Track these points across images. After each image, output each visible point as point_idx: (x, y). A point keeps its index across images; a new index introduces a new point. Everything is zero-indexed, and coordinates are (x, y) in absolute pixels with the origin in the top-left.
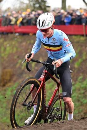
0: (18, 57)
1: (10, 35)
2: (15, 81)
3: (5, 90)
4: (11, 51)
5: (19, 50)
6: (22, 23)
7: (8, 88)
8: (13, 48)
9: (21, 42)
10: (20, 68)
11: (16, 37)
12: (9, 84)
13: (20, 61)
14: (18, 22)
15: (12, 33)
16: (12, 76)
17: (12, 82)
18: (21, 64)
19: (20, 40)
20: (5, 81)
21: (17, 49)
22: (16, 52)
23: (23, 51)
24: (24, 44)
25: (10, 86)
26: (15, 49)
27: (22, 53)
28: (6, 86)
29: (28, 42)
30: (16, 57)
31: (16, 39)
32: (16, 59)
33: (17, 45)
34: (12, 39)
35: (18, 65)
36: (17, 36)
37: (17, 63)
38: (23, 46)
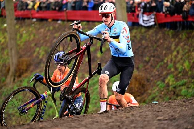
0: (36, 45)
1: (26, 20)
2: (32, 72)
3: (21, 81)
4: (28, 38)
5: (37, 37)
6: (40, 7)
7: (24, 79)
8: (30, 35)
9: (39, 29)
10: (37, 57)
11: (33, 22)
12: (26, 74)
13: (37, 49)
14: (36, 7)
15: (29, 18)
16: (28, 66)
17: (29, 72)
18: (39, 53)
19: (37, 26)
20: (21, 71)
21: (34, 36)
22: (33, 40)
23: (41, 38)
24: (42, 30)
25: (26, 77)
26: (32, 36)
27: (40, 41)
28: (22, 76)
29: (47, 29)
30: (33, 45)
31: (33, 25)
32: (33, 48)
33: (34, 31)
34: (29, 25)
35: (35, 54)
36: (35, 22)
37: (34, 51)
38: (41, 33)
